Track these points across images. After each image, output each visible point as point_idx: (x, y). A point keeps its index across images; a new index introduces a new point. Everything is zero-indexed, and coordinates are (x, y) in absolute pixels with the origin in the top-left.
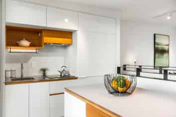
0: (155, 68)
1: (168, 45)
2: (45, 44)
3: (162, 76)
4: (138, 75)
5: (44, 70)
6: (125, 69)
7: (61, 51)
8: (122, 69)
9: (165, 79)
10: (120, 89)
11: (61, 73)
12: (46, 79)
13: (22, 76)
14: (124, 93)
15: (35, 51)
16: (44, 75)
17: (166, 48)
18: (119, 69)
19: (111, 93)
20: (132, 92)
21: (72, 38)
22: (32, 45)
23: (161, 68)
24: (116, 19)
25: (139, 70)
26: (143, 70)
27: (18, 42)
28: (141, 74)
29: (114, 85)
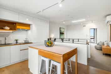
0: (60, 39)
1: (64, 31)
2: (18, 29)
3: (62, 41)
4: (55, 41)
5: (17, 40)
6: (50, 39)
7: (25, 32)
8: (49, 39)
9: (63, 42)
10: (49, 45)
11: (25, 41)
12: (18, 44)
13: (5, 43)
14: (51, 46)
15: (12, 32)
16: (17, 42)
17: (63, 32)
18: (48, 39)
19: (47, 46)
20: (53, 46)
21: (30, 27)
22: (10, 29)
23: (62, 39)
24: (47, 21)
25: (55, 40)
26: (56, 39)
27: (3, 27)
28: (56, 41)
29: (48, 44)
